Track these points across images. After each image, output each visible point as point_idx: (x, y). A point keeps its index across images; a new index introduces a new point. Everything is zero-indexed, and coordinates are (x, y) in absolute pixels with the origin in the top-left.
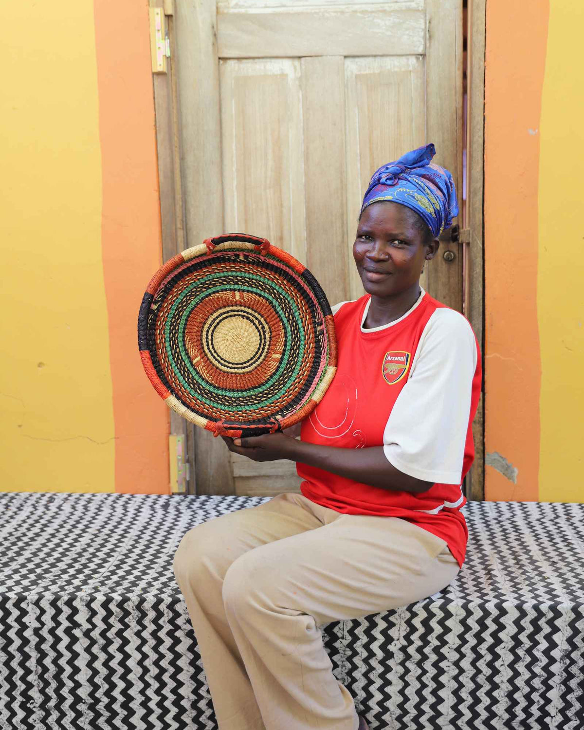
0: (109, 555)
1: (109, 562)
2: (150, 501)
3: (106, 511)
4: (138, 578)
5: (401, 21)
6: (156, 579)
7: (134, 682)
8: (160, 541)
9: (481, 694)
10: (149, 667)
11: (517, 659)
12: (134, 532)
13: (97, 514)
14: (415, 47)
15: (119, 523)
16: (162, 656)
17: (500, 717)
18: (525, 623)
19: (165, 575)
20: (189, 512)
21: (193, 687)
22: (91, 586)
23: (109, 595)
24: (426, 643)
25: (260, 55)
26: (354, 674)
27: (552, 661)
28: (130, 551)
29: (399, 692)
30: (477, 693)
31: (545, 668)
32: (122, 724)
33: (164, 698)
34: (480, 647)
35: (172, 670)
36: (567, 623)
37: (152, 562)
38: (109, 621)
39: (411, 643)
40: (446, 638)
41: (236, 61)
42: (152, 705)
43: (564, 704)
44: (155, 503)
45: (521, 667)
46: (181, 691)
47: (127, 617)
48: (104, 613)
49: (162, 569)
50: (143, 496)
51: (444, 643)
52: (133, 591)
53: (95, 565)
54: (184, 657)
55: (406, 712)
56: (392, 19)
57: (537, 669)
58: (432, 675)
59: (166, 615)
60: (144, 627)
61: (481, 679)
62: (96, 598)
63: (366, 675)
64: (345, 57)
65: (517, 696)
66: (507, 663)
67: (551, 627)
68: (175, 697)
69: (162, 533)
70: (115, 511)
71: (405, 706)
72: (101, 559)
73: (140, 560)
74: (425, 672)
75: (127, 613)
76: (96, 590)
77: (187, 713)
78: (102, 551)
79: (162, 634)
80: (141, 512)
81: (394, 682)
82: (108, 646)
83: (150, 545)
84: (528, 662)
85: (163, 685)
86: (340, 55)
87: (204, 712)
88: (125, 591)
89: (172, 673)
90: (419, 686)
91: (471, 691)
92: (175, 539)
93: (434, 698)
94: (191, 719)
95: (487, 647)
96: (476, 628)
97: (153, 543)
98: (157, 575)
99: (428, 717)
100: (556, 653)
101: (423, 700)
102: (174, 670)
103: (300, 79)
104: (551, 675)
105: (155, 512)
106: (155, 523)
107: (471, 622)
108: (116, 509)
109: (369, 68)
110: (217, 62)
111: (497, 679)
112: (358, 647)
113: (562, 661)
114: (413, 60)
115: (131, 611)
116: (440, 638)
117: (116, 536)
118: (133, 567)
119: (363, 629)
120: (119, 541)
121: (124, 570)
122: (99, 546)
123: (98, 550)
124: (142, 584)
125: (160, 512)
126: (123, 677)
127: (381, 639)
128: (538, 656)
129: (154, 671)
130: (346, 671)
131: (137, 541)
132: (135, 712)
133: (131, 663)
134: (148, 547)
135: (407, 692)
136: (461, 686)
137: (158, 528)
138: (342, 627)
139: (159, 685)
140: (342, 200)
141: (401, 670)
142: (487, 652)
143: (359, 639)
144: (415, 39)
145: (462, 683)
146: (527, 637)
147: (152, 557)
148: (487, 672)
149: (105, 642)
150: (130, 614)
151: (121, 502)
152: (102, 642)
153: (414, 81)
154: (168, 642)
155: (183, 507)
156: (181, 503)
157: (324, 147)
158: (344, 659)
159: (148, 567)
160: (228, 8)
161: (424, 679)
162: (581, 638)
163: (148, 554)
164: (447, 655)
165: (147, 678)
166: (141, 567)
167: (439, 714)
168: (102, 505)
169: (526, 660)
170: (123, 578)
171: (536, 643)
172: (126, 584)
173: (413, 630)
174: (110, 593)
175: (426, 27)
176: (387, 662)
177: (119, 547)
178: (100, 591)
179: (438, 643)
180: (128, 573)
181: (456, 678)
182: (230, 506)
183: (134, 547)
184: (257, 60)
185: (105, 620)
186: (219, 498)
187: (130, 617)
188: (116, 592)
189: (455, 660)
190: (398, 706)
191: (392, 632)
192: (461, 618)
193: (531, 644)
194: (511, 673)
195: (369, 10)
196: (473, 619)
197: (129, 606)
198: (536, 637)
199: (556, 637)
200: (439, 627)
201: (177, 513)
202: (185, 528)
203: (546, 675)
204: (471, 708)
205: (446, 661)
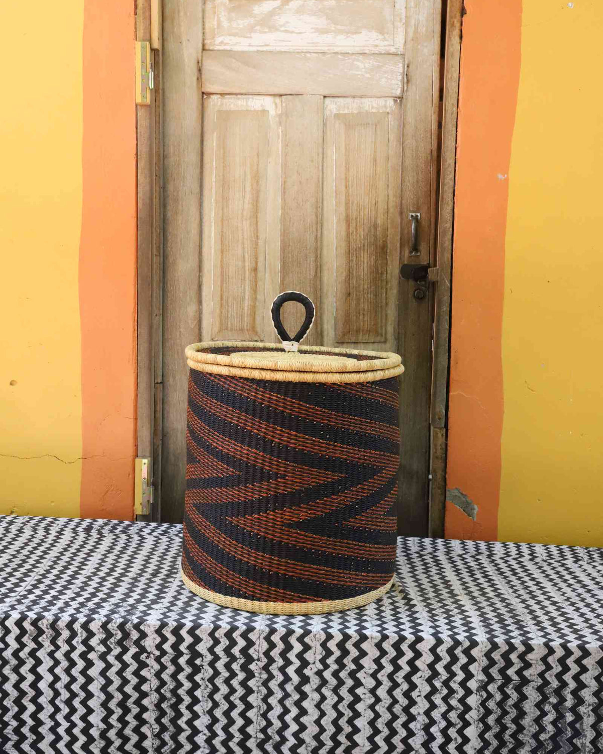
0: (25, 575)
1: (25, 581)
2: (72, 525)
3: (28, 532)
4: (56, 598)
5: (380, 64)
6: (73, 599)
7: (44, 705)
8: (79, 563)
9: (397, 725)
10: (60, 691)
11: (434, 690)
12: (54, 553)
13: (17, 536)
14: (392, 89)
15: (39, 545)
16: (73, 680)
17: (416, 751)
18: (442, 651)
19: (83, 596)
20: (112, 536)
21: (103, 715)
22: (8, 604)
23: (25, 613)
24: (342, 666)
25: (243, 92)
26: (270, 700)
27: (469, 692)
28: (48, 572)
29: (315, 722)
30: (394, 725)
31: (462, 701)
32: (30, 749)
33: (73, 725)
34: (396, 675)
35: (82, 695)
36: (483, 653)
37: (69, 582)
38: (22, 640)
39: (326, 667)
40: (361, 661)
41: (219, 96)
42: (61, 731)
43: (482, 744)
44: (77, 526)
45: (437, 699)
46: (91, 718)
47: (41, 636)
48: (18, 631)
49: (79, 590)
50: (66, 520)
51: (360, 667)
52: (49, 610)
53: (12, 584)
54: (95, 682)
55: (321, 744)
56: (371, 62)
57: (454, 702)
58: (348, 703)
59: (79, 635)
60: (58, 648)
61: (397, 709)
62: (11, 616)
63: (281, 702)
64: (325, 97)
65: (434, 730)
66: (424, 694)
67: (467, 657)
68: (84, 725)
69: (82, 555)
70: (36, 533)
71: (321, 737)
72: (17, 579)
73: (57, 581)
74: (341, 699)
75: (41, 632)
76: (13, 607)
77: (96, 743)
78: (19, 571)
79: (75, 656)
80: (63, 534)
81: (310, 711)
82: (20, 667)
83: (69, 567)
84: (444, 694)
85: (73, 710)
86: (320, 95)
87: (113, 742)
88: (42, 610)
89: (82, 698)
90: (335, 715)
91: (388, 722)
92: (95, 561)
93: (350, 727)
94: (99, 750)
95: (403, 675)
96: (392, 653)
97: (72, 564)
98: (74, 595)
99: (344, 748)
100: (472, 684)
101: (339, 730)
102: (85, 695)
103: (280, 116)
104: (468, 709)
105: (77, 535)
106: (76, 546)
107: (386, 645)
108: (37, 531)
109: (348, 108)
110: (201, 97)
111: (413, 710)
112: (274, 669)
113: (478, 693)
114: (390, 102)
115: (45, 630)
116: (356, 661)
117: (34, 557)
118: (50, 587)
119: (279, 652)
120: (38, 562)
121: (41, 589)
122: (17, 566)
123: (15, 570)
124: (60, 604)
125: (82, 536)
126: (34, 700)
127: (297, 663)
128: (454, 688)
129: (65, 695)
130: (262, 697)
131: (55, 563)
132: (43, 738)
133: (42, 685)
134: (66, 568)
135: (323, 722)
136: (377, 716)
137: (78, 550)
138: (257, 649)
139: (69, 711)
140: (317, 236)
141: (317, 697)
142: (403, 680)
143: (275, 661)
144: (393, 82)
145: (378, 713)
146: (444, 667)
147: (69, 578)
148: (404, 701)
149: (17, 662)
150: (44, 632)
151: (43, 525)
152: (14, 662)
153: (392, 122)
154: (81, 664)
155: (105, 531)
156: (104, 527)
157: (300, 182)
158: (260, 684)
159: (65, 587)
160: (215, 44)
161: (340, 707)
162: (497, 670)
163: (66, 575)
164: (363, 681)
165: (57, 702)
166: (58, 587)
167: (355, 745)
168: (24, 527)
169: (443, 692)
170: (40, 597)
171: (453, 675)
172: (43, 603)
173: (329, 653)
174: (26, 611)
175: (404, 71)
176: (303, 688)
177: (38, 567)
178: (16, 609)
179: (353, 667)
180: (46, 592)
181: (372, 707)
182: (153, 531)
183: (52, 567)
184: (239, 96)
185: (18, 639)
186: (143, 524)
187: (44, 636)
188: (32, 610)
189: (372, 687)
190: (313, 737)
191: (308, 656)
192: (377, 641)
193: (448, 675)
194: (427, 705)
195: (350, 52)
196: (389, 643)
197: (43, 624)
198: (454, 668)
199: (473, 668)
200: (355, 650)
201: (99, 536)
202: (106, 551)
203: (462, 709)
204: (387, 740)
205: (362, 687)
